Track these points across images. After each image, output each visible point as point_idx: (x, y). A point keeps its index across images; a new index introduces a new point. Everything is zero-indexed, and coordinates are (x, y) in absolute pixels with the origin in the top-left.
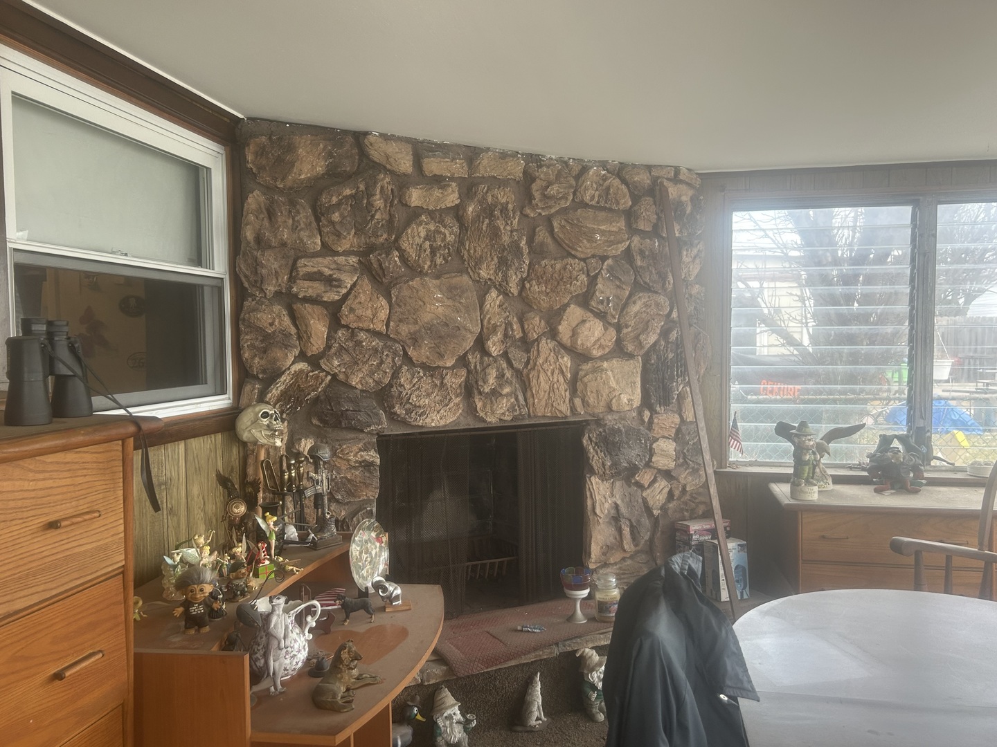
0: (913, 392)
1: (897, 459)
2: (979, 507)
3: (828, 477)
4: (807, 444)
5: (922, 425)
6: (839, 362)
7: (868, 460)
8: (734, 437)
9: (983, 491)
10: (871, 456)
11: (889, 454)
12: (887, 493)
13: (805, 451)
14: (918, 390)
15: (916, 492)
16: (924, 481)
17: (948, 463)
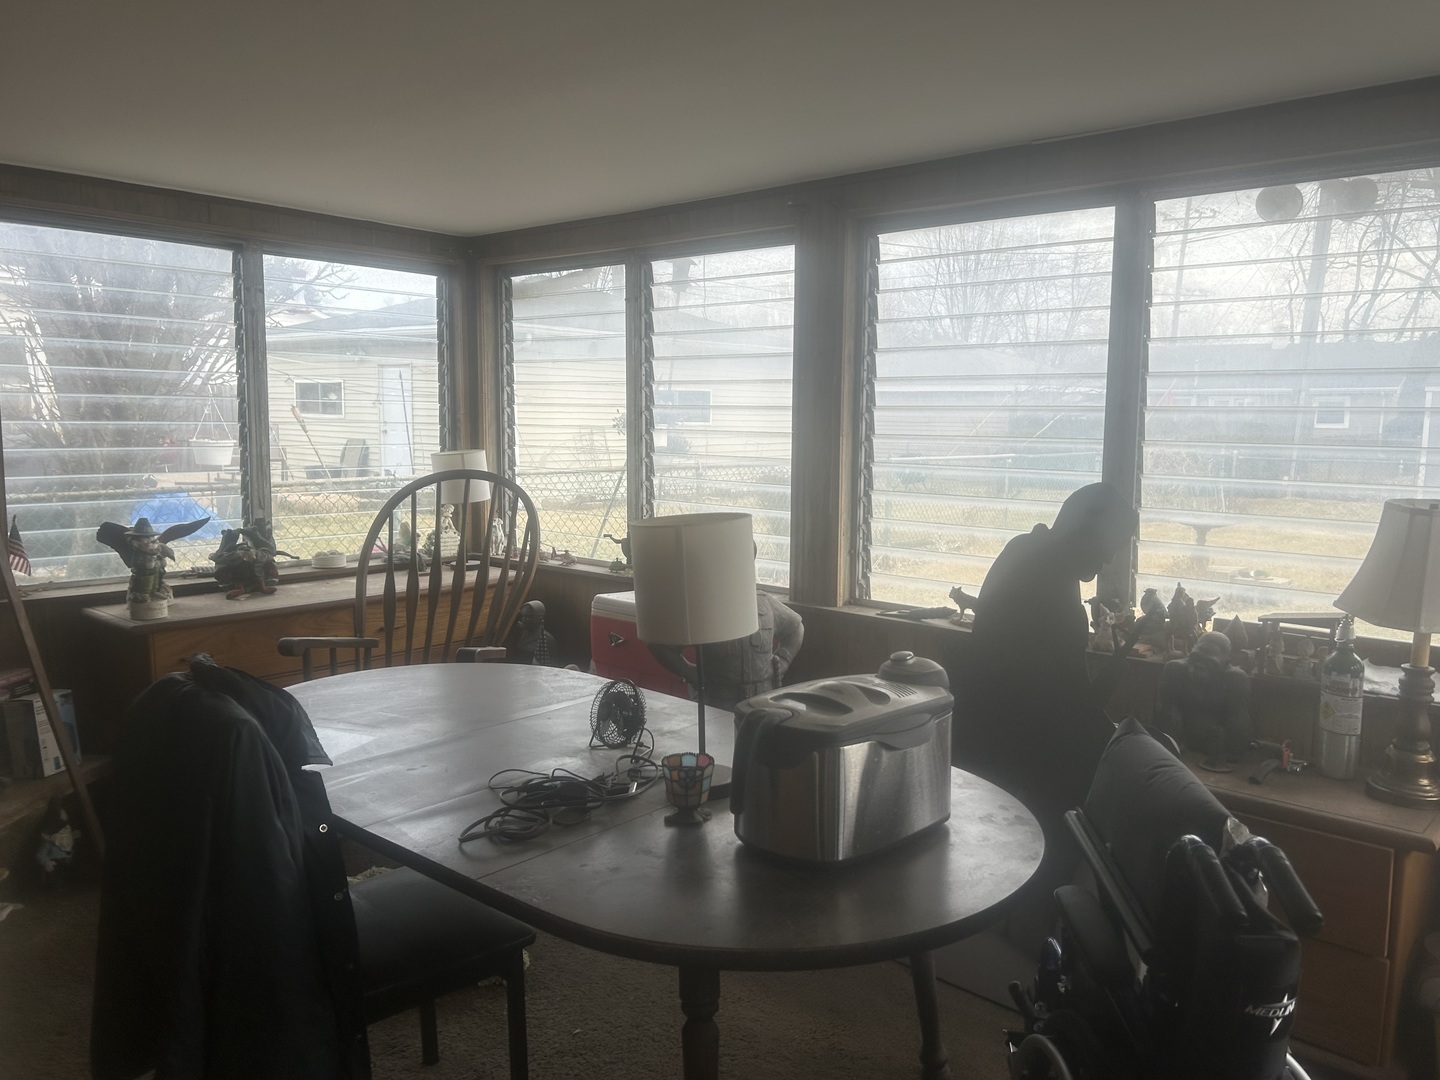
0: (248, 478)
1: (250, 557)
2: (353, 596)
3: (169, 589)
4: (151, 548)
5: (261, 517)
6: (95, 444)
7: (213, 564)
8: (15, 551)
9: (354, 581)
10: (213, 557)
11: (238, 552)
12: (242, 598)
13: (149, 557)
14: (255, 474)
15: (271, 592)
16: (277, 580)
17: (292, 557)
